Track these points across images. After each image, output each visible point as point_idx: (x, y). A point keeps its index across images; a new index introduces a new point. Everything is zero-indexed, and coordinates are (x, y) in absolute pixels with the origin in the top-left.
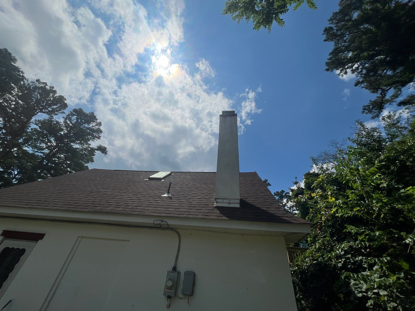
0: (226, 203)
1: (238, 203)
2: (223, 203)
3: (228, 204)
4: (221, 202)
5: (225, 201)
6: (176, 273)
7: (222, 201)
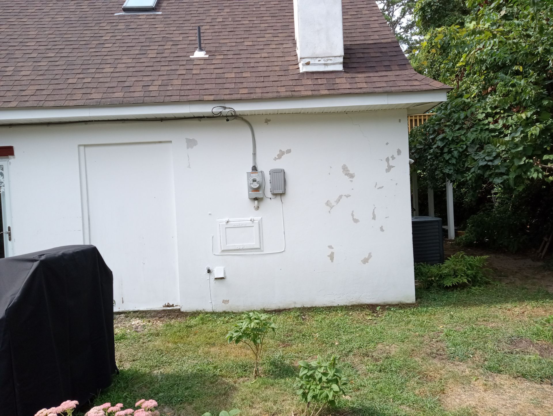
1: (340, 63)
5: (318, 61)
6: (259, 173)
7: (313, 61)
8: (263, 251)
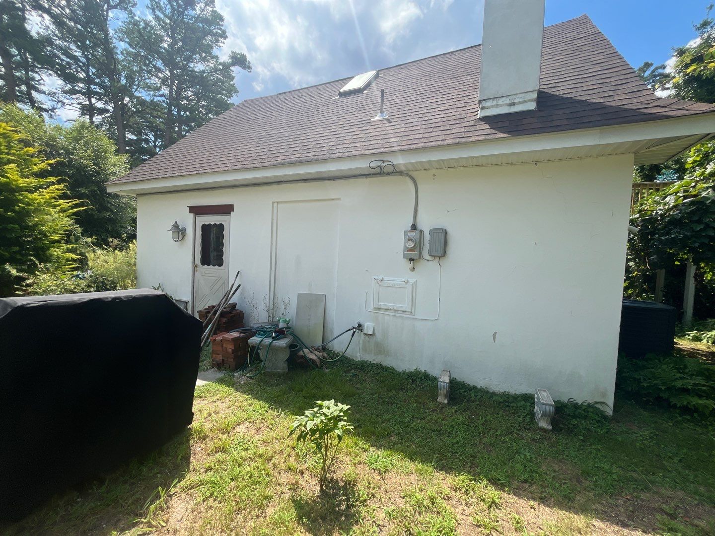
0: (503, 105)
1: (532, 100)
2: (497, 106)
3: (508, 107)
4: (492, 107)
5: (501, 102)
6: (418, 233)
7: (495, 103)
8: (414, 315)
